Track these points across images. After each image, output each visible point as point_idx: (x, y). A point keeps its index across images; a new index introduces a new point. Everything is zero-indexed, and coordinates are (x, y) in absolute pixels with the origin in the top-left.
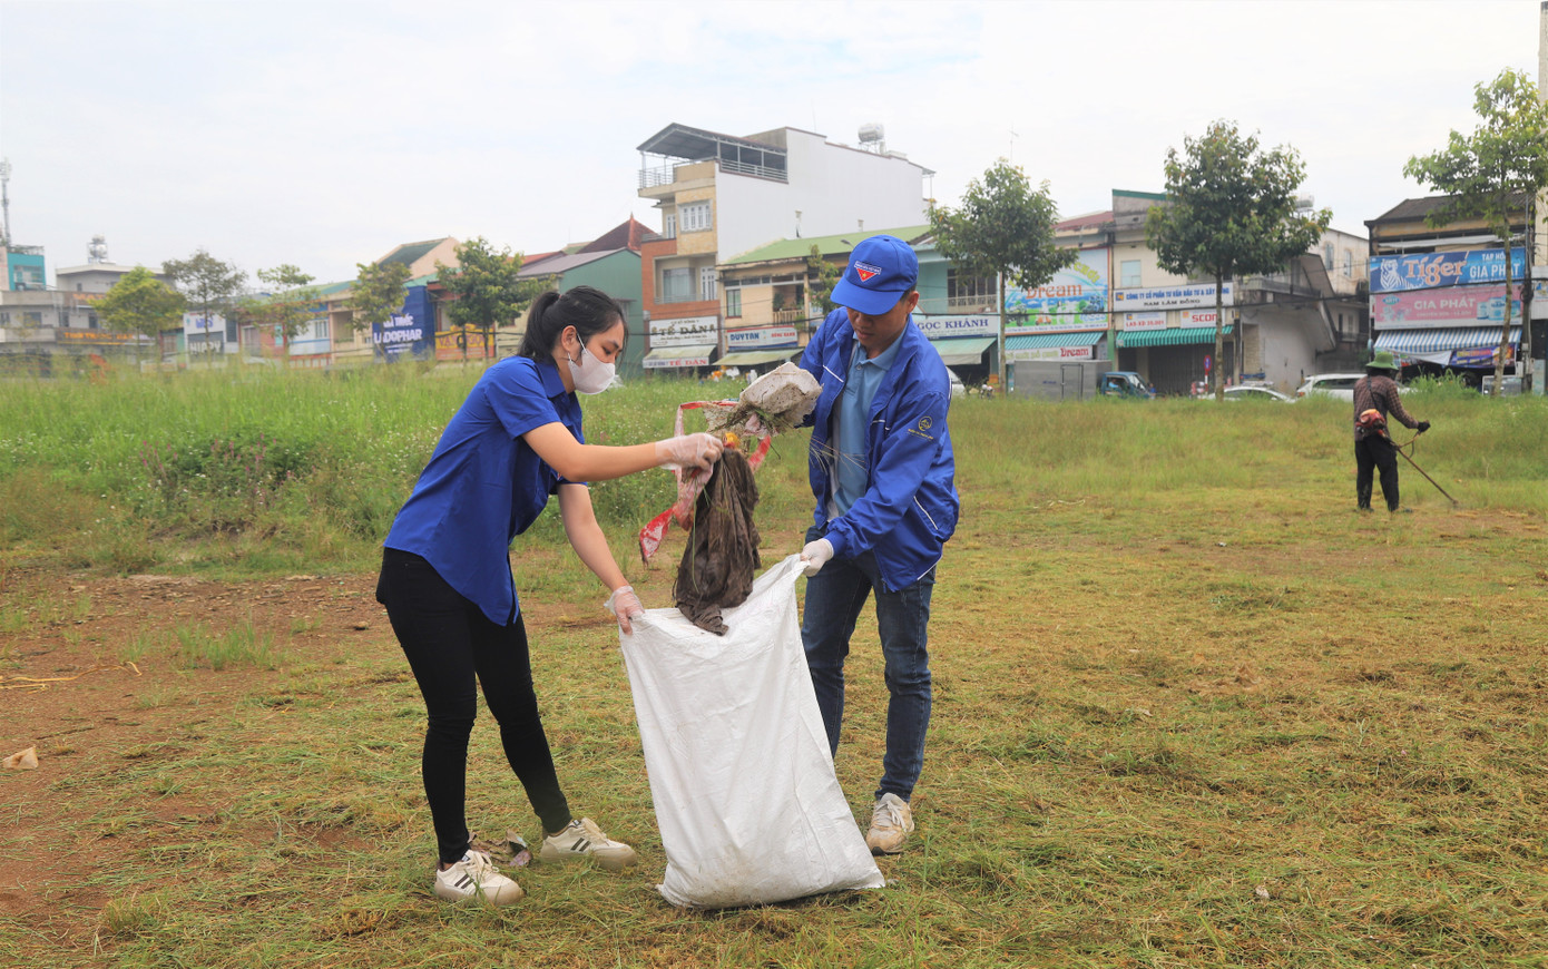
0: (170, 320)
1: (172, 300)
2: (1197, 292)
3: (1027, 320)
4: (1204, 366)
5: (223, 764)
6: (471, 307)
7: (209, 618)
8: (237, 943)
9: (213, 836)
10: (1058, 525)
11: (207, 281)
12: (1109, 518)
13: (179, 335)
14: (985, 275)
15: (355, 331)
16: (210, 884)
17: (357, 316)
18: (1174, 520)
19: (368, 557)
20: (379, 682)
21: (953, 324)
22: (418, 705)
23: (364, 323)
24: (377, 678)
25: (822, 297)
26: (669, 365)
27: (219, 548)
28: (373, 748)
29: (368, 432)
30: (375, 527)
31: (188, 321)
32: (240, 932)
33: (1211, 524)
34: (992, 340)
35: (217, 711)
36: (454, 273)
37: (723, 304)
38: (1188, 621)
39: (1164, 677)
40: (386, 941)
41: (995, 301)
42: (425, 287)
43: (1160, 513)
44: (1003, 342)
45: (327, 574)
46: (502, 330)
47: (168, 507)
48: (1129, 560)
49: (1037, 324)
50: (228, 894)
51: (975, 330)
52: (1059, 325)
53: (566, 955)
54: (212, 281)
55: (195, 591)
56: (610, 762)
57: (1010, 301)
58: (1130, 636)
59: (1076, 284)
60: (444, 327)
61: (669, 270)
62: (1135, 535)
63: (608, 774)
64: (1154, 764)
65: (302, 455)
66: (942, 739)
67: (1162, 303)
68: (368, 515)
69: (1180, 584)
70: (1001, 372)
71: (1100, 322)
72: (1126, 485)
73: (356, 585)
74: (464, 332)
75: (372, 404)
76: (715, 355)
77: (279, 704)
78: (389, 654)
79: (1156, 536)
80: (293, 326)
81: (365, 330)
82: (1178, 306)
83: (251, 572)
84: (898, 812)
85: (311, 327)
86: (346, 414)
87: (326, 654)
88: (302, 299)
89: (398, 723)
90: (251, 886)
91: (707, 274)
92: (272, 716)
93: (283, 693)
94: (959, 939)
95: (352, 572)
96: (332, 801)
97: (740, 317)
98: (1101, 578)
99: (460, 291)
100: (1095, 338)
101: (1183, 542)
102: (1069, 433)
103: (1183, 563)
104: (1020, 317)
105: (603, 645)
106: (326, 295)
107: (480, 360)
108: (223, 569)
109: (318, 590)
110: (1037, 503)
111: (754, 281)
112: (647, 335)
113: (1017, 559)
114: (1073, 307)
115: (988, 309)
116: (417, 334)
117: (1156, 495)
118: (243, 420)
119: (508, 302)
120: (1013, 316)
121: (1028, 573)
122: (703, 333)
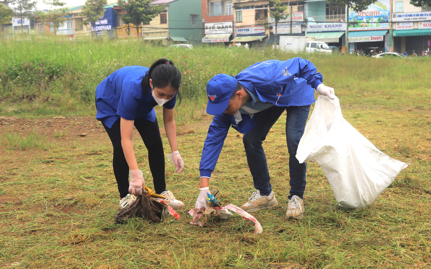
0: (6, 20)
1: (7, 12)
2: (425, 15)
3: (357, 25)
4: (428, 45)
5: (24, 183)
6: (131, 16)
7: (20, 132)
8: (27, 247)
9: (19, 209)
10: (368, 102)
11: (21, 4)
12: (388, 99)
13: (10, 27)
14: (341, 6)
15: (84, 25)
16: (17, 227)
17: (84, 19)
18: (414, 100)
19: (87, 110)
20: (90, 154)
21: (328, 26)
22: (106, 163)
23: (87, 22)
24: (89, 153)
25: (275, 14)
26: (212, 41)
27: (25, 106)
28: (87, 178)
29: (88, 62)
30: (90, 98)
31: (14, 21)
32: (28, 243)
33: (429, 102)
34: (343, 33)
35: (22, 165)
36: (125, 2)
37: (235, 17)
38: (419, 135)
39: (408, 154)
40: (89, 246)
41: (345, 17)
42: (112, 8)
43: (409, 97)
44: (347, 33)
45: (70, 116)
46: (144, 26)
47: (4, 89)
48: (396, 114)
49: (361, 26)
50: (24, 230)
51: (337, 29)
52: (370, 27)
53: (163, 251)
54: (24, 4)
55: (15, 122)
56: (184, 182)
57: (351, 17)
58: (395, 140)
59: (377, 11)
60: (120, 25)
61: (213, 3)
62: (398, 105)
63: (183, 187)
64: (404, 183)
65: (60, 70)
66: (319, 175)
67: (411, 19)
68: (87, 93)
69: (416, 122)
70: (347, 45)
71: (387, 26)
72: (396, 87)
73: (82, 120)
74: (129, 27)
75: (90, 51)
76: (231, 37)
77: (48, 162)
78: (94, 145)
79: (407, 106)
80: (58, 23)
81: (88, 25)
82: (418, 20)
83: (38, 115)
84: (299, 203)
85: (66, 24)
86: (79, 55)
87: (69, 144)
88: (62, 12)
89: (97, 169)
90: (34, 227)
91: (228, 4)
92: (45, 166)
93: (50, 158)
94: (323, 244)
95: (80, 116)
96: (69, 197)
97: (242, 22)
98: (385, 120)
99: (127, 10)
100: (384, 33)
101: (417, 108)
102: (373, 68)
103: (418, 115)
104: (355, 24)
105: (182, 142)
106: (72, 11)
107: (135, 38)
108: (27, 114)
109: (66, 122)
110: (360, 93)
111: (247, 7)
112: (204, 29)
113: (351, 113)
114: (376, 20)
115: (342, 20)
116: (109, 27)
117: (407, 91)
118: (35, 56)
119: (147, 14)
120: (352, 23)
121: (356, 118)
122: (227, 29)
